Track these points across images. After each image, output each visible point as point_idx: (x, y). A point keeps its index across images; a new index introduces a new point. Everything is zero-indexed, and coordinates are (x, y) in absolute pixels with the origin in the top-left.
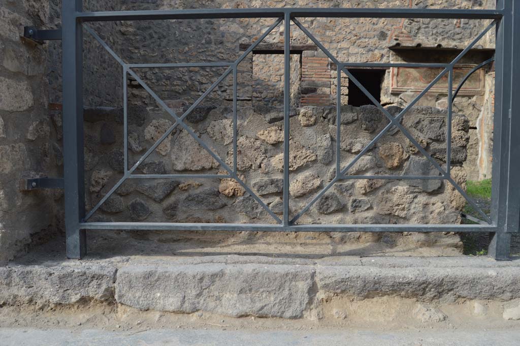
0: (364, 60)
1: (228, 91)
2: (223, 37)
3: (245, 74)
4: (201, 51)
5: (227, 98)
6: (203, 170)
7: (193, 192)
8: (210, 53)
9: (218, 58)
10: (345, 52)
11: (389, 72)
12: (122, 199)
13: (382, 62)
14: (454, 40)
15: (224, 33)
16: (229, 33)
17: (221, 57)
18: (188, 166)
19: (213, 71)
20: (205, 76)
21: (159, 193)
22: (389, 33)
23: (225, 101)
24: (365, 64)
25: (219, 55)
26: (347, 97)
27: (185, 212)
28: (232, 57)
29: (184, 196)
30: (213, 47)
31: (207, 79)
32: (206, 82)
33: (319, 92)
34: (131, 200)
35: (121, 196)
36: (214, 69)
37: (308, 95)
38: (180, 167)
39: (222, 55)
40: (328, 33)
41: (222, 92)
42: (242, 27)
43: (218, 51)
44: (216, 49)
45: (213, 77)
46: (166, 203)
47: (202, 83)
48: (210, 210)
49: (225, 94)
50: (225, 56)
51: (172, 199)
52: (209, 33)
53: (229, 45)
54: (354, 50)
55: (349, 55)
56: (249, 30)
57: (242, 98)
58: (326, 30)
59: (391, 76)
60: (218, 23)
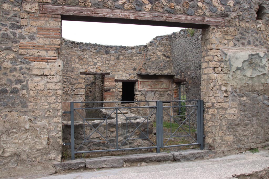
0: (128, 78)
1: (75, 91)
2: (73, 69)
3: (82, 84)
4: (64, 75)
5: (75, 93)
6: (97, 138)
7: (95, 143)
8: (68, 76)
9: (71, 78)
10: (121, 75)
11: (137, 83)
12: (77, 145)
13: (135, 79)
14: (160, 71)
15: (74, 68)
16: (76, 68)
17: (72, 77)
18: (93, 137)
19: (69, 83)
20: (66, 85)
21: (87, 143)
22: (137, 68)
23: (74, 95)
24: (128, 80)
25: (71, 77)
26: (122, 92)
27: (92, 147)
28: (77, 77)
29: (92, 144)
30: (69, 73)
31: (67, 86)
32: (66, 87)
33: (111, 90)
34: (80, 146)
35: (77, 144)
36: (70, 82)
37: (107, 92)
38: (92, 137)
39: (73, 76)
40: (115, 68)
41: (73, 91)
42: (81, 65)
43: (71, 75)
44: (70, 74)
45: (69, 85)
46: (88, 146)
47: (65, 88)
48: (98, 146)
49: (74, 92)
50: (74, 77)
51: (89, 145)
52: (68, 68)
53: (76, 73)
54: (124, 74)
55: (122, 76)
56: (84, 67)
57: (81, 94)
58: (113, 67)
59: (138, 84)
60: (71, 63)
